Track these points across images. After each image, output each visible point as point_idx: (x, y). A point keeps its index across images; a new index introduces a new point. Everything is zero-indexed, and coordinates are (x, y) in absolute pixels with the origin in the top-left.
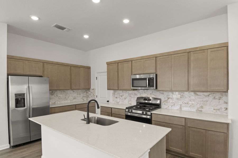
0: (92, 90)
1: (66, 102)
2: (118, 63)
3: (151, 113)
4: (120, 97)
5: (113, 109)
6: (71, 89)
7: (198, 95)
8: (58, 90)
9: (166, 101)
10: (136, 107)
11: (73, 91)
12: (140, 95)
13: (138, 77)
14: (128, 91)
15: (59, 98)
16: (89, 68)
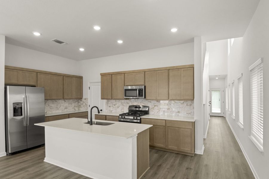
0: (84, 99)
1: (57, 111)
2: (111, 75)
3: (141, 118)
4: (113, 106)
5: (107, 116)
6: (64, 99)
7: (176, 103)
8: (49, 99)
9: (153, 108)
10: (128, 114)
11: (64, 100)
12: (132, 103)
13: (130, 88)
14: (121, 100)
15: (51, 107)
16: (81, 78)
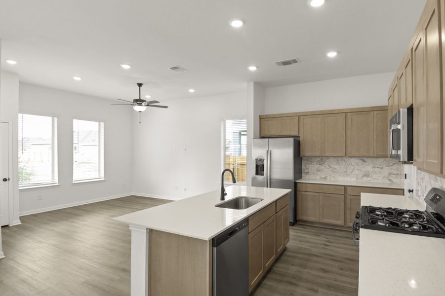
15: (334, 170)
